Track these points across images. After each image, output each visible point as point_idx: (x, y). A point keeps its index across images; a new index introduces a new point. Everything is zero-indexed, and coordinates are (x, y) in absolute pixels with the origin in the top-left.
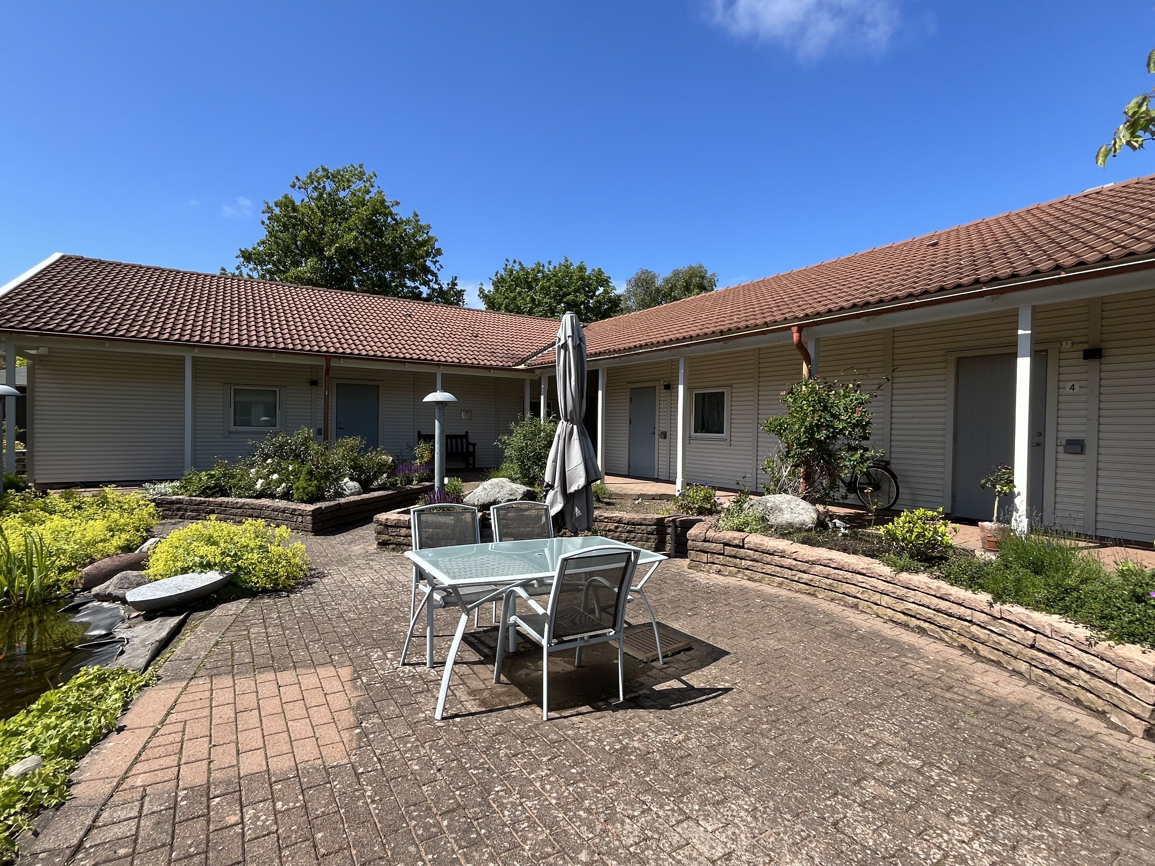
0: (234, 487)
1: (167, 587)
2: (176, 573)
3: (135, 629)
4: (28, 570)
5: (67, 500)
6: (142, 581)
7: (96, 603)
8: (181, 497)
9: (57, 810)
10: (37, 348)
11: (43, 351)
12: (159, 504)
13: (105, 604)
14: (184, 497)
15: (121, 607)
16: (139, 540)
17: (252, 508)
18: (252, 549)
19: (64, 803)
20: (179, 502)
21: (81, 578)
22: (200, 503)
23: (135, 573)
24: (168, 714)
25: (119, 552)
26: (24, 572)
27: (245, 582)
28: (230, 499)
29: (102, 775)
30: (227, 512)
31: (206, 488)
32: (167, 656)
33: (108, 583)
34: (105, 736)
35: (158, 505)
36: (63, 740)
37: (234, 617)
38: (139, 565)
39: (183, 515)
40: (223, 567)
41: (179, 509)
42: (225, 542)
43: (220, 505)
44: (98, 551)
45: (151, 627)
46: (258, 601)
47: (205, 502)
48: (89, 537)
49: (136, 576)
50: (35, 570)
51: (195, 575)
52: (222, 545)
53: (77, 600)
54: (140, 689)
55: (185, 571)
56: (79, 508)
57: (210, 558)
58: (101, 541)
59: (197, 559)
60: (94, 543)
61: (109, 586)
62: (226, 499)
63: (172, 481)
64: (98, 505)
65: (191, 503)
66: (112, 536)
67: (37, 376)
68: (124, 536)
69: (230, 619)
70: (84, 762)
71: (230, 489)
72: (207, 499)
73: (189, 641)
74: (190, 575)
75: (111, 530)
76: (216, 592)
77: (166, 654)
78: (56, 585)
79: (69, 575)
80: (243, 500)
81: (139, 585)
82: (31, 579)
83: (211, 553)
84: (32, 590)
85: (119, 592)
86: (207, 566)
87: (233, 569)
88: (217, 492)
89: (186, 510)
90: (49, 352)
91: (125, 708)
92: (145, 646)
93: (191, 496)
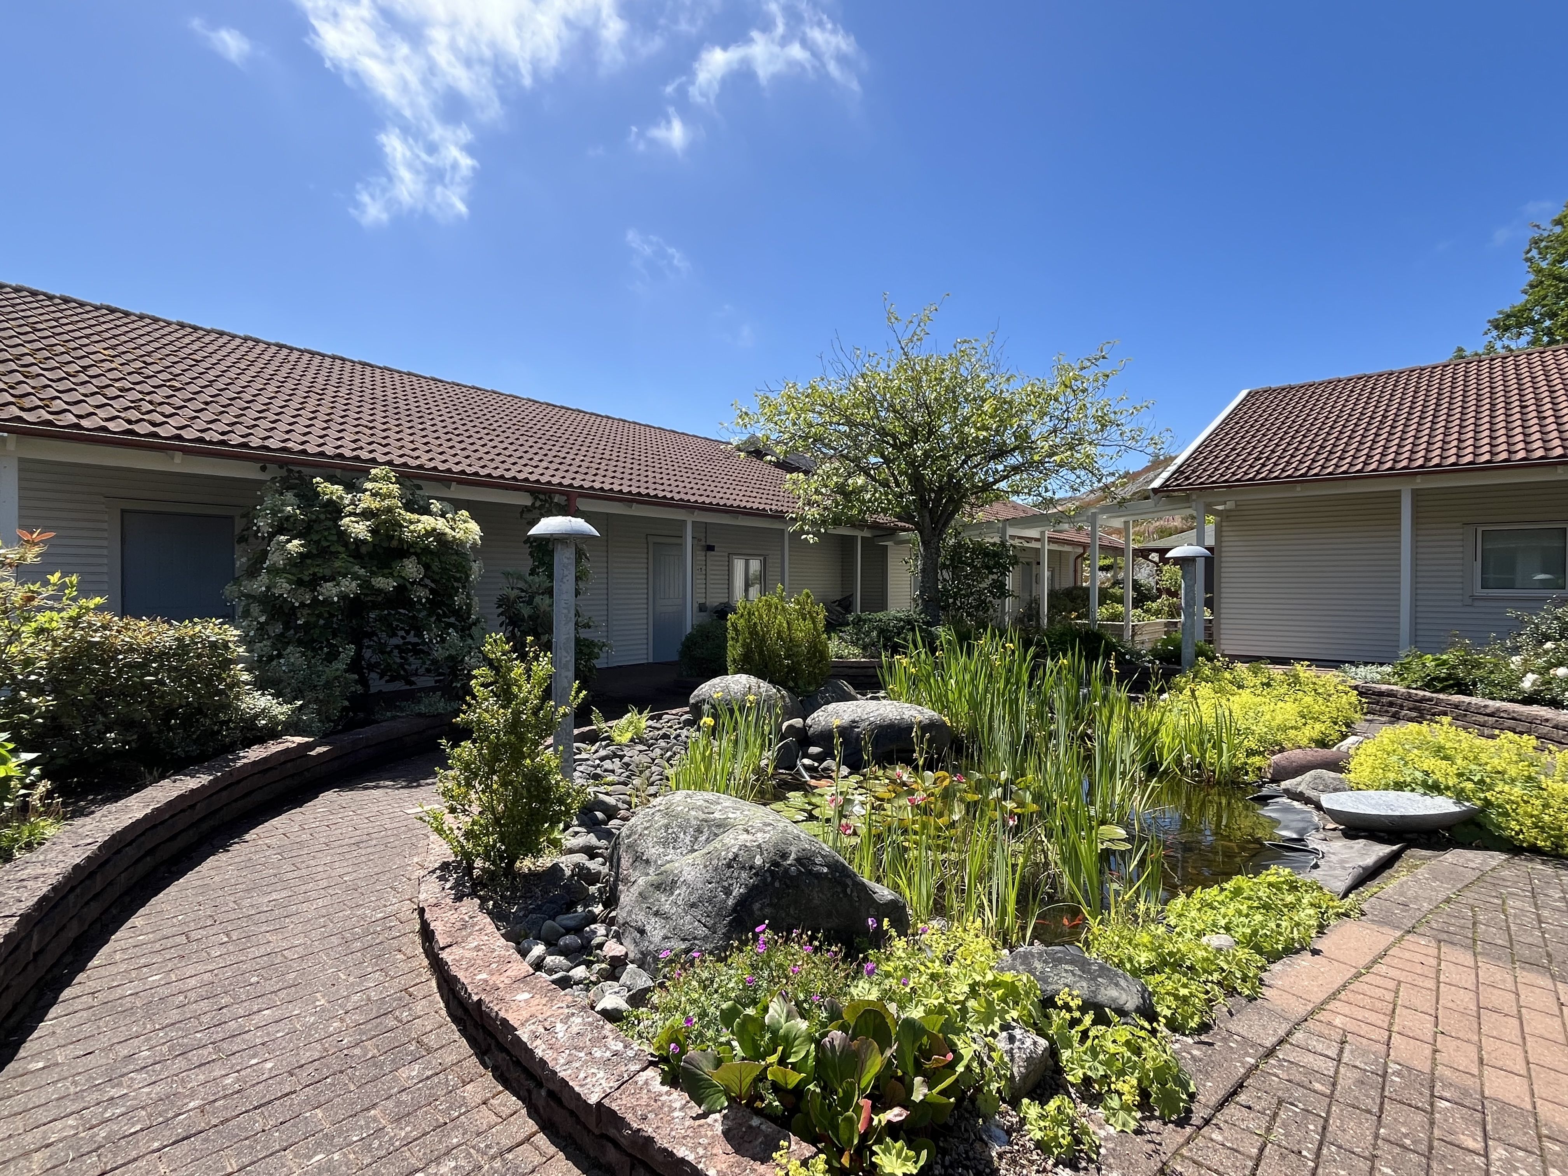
0: (1481, 681)
1: (1373, 802)
2: (1387, 787)
3: (1331, 844)
4: (1217, 746)
5: (1255, 674)
6: (1341, 786)
7: (1285, 800)
8: (1394, 687)
9: (1250, 1001)
10: (1225, 503)
11: (1230, 505)
12: (1362, 692)
13: (1296, 804)
14: (1400, 689)
15: (1315, 812)
16: (1336, 735)
17: (1513, 719)
18: (1513, 781)
19: (1255, 999)
20: (1391, 694)
21: (1270, 766)
22: (1423, 700)
23: (1332, 774)
24: (1374, 962)
25: (1313, 745)
26: (1214, 747)
27: (1499, 827)
28: (1473, 700)
29: (1294, 990)
30: (1468, 719)
31: (1433, 679)
32: (1375, 890)
33: (1299, 779)
34: (1297, 952)
35: (1361, 694)
36: (1255, 933)
37: (1478, 873)
38: (1336, 766)
39: (1397, 713)
40: (1460, 796)
41: (1391, 704)
42: (1465, 758)
43: (1457, 706)
44: (1289, 740)
45: (1352, 848)
46: (1525, 863)
47: (1431, 700)
48: (1279, 720)
49: (1334, 779)
50: (1224, 746)
51: (1416, 796)
52: (1459, 761)
53: (1265, 791)
54: (1338, 915)
55: (1399, 786)
56: (1268, 685)
57: (1438, 776)
58: (1292, 728)
59: (1419, 775)
60: (1284, 729)
61: (1301, 783)
62: (1467, 699)
63: (1382, 664)
64: (1289, 685)
65: (1409, 698)
66: (1305, 725)
67: (1224, 534)
68: (1318, 726)
69: (1472, 876)
70: (1276, 967)
71: (1474, 684)
72: (1434, 695)
73: (1406, 882)
74: (1407, 794)
75: (1304, 717)
76: (1449, 829)
77: (1373, 887)
78: (1243, 769)
79: (1256, 760)
80: (1498, 704)
81: (1336, 790)
82: (1220, 755)
83: (1441, 770)
84: (1221, 768)
85: (1312, 794)
86: (1435, 788)
87: (1478, 803)
88: (1451, 686)
89: (1402, 707)
90: (1237, 505)
91: (1321, 929)
92: (1345, 868)
93: (1409, 687)
